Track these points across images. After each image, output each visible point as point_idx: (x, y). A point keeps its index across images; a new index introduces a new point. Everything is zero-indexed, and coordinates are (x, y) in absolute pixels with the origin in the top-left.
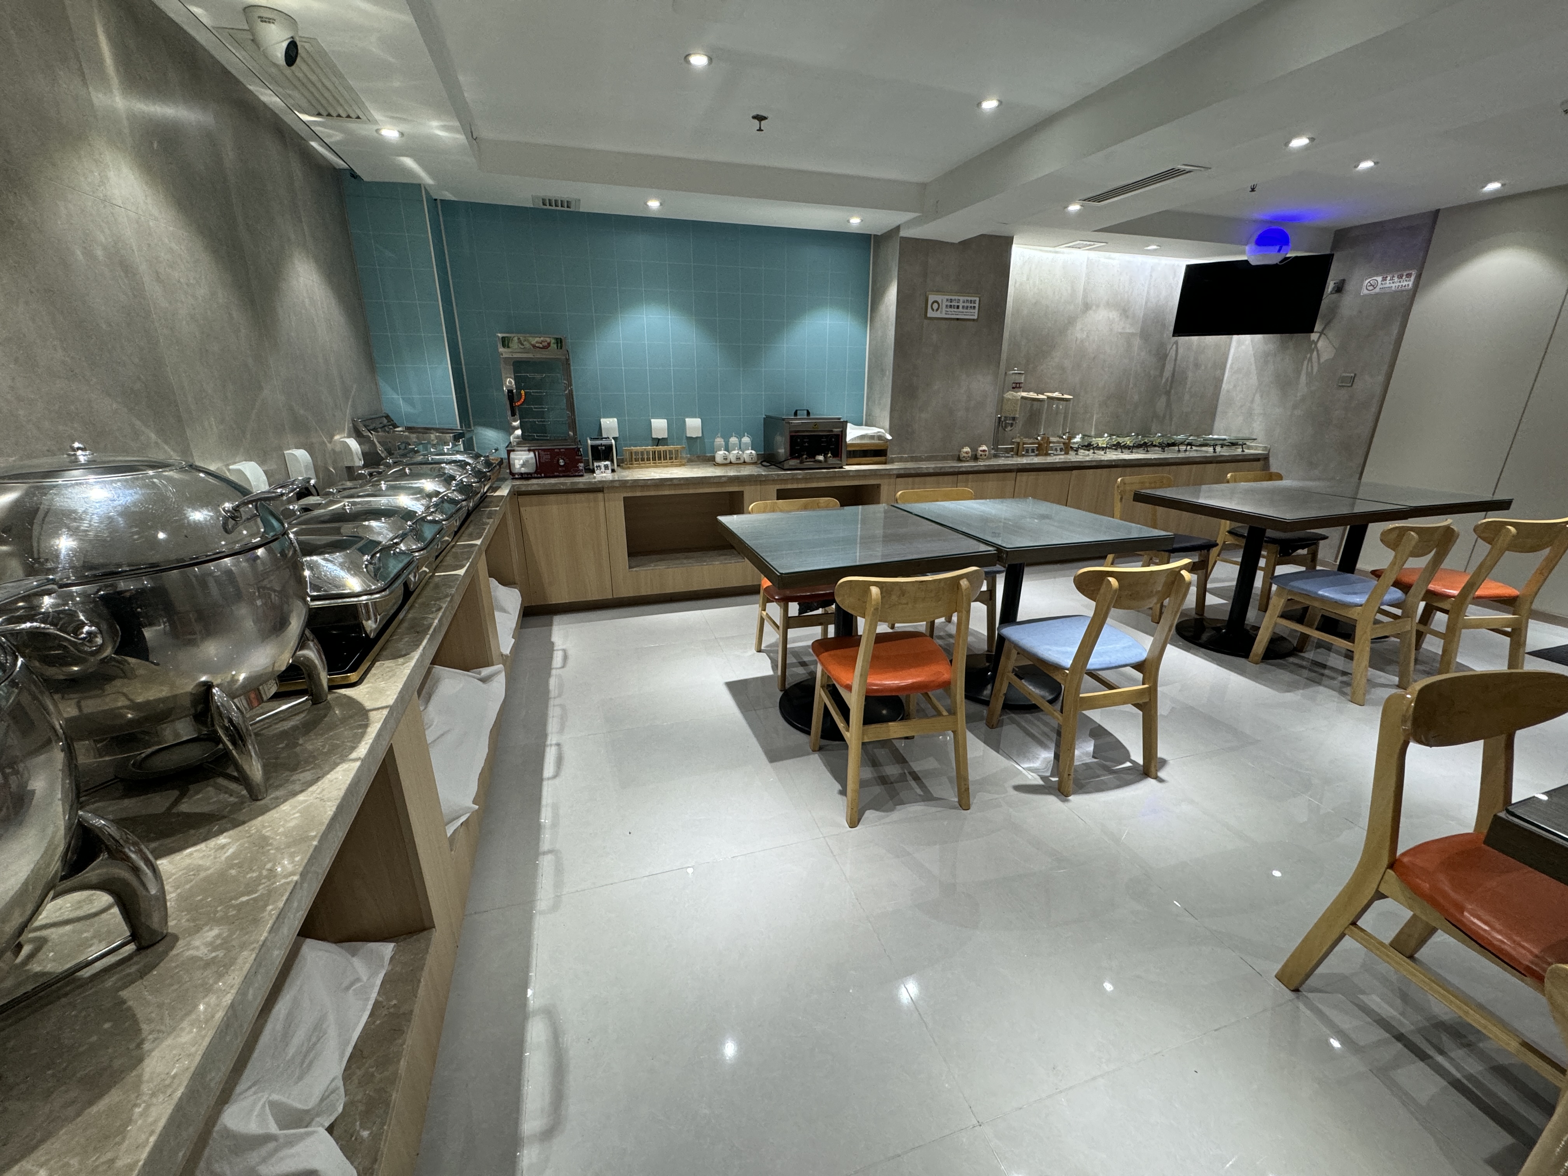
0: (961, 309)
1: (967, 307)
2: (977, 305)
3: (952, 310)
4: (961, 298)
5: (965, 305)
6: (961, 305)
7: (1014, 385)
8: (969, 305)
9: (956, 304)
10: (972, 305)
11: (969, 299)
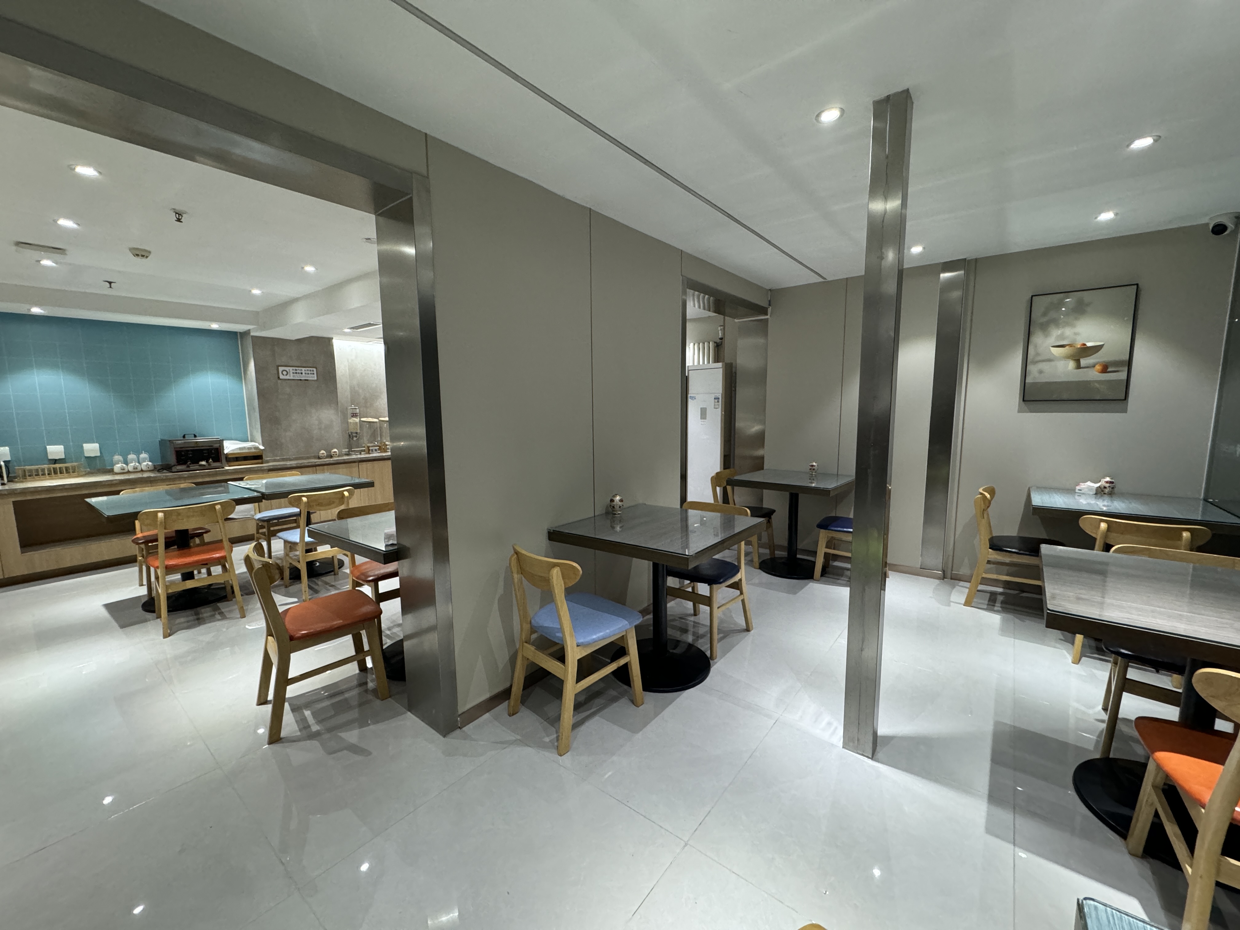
0: (304, 374)
1: (308, 374)
2: (315, 372)
3: (298, 375)
4: (303, 369)
5: (307, 372)
6: (303, 372)
7: (352, 415)
8: (309, 372)
9: (300, 372)
10: (312, 372)
11: (309, 369)
